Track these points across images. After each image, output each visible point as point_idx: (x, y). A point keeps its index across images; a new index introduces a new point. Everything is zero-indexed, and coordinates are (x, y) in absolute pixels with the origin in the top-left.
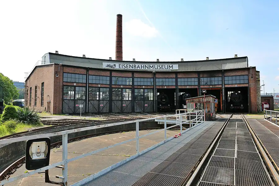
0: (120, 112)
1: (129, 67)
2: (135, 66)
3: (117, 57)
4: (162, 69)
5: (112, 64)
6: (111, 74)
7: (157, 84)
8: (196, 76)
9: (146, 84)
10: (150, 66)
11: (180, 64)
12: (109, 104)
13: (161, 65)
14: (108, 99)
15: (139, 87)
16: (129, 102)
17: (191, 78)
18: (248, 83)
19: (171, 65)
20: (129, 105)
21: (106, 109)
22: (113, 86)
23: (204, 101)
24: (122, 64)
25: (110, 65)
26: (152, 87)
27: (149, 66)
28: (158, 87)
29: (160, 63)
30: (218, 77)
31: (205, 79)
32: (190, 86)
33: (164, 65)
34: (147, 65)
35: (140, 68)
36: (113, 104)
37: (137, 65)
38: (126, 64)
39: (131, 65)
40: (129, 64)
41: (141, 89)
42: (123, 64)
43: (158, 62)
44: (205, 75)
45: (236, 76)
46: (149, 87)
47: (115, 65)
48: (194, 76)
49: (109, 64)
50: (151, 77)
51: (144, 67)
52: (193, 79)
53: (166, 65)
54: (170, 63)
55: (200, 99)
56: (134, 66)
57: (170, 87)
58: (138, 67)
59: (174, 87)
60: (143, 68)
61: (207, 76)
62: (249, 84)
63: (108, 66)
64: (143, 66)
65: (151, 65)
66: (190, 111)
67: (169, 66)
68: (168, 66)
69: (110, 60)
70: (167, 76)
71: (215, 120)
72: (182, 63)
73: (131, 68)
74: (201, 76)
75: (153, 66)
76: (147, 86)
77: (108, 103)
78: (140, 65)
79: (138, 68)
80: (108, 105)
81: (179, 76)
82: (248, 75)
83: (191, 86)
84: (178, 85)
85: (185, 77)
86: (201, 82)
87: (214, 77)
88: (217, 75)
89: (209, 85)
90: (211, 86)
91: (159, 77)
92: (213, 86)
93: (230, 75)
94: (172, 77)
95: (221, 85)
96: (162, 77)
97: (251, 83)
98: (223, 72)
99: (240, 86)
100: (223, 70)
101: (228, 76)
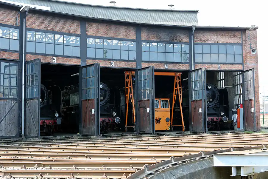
7: (30, 48)
8: (133, 35)
17: (120, 40)
18: (242, 64)
30: (181, 43)
32: (116, 60)
44: (153, 37)
45: (218, 44)
46: (6, 56)
48: (128, 37)
50: (12, 23)
52: (124, 44)
57: (67, 62)
61: (156, 39)
62: (244, 64)
74: (143, 37)
76: (0, 51)
81: (90, 31)
82: (241, 45)
83: (120, 60)
84: (88, 57)
85: (105, 36)
86: (143, 53)
87: (174, 43)
88: (179, 40)
89: (161, 62)
90: (166, 66)
91: (36, 27)
92: (171, 65)
93: (206, 42)
94: (72, 32)
95: (188, 65)
96: (45, 29)
97: (248, 63)
98: (193, 31)
99: (227, 69)
100: (194, 28)
101: (202, 44)
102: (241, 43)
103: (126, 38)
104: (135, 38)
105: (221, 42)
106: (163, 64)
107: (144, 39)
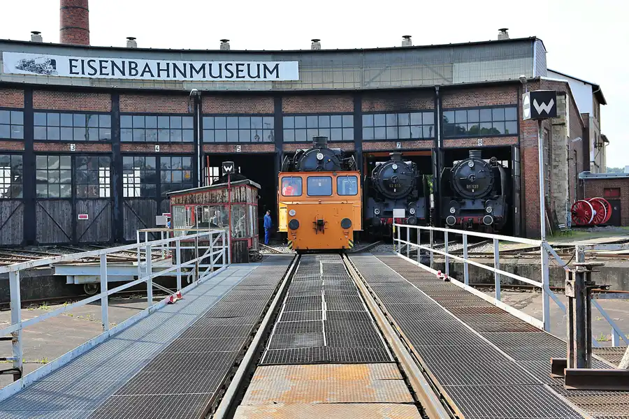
0: (67, 244)
1: (109, 70)
2: (133, 65)
3: (66, 29)
4: (238, 77)
5: (40, 58)
6: (28, 101)
7: (208, 137)
8: (349, 106)
9: (164, 137)
10: (192, 67)
11: (306, 58)
12: (25, 212)
13: (234, 63)
14: (21, 196)
15: (140, 149)
16: (100, 204)
17: (330, 114)
18: (518, 135)
19: (271, 65)
20: (103, 215)
21: (13, 235)
22: (37, 147)
23: (227, 199)
24: (80, 59)
25: (33, 62)
26: (189, 149)
27: (188, 67)
28: (211, 150)
29: (231, 56)
30: (422, 111)
31: (380, 118)
33: (246, 63)
34: (180, 64)
35: (155, 73)
36: (39, 214)
37: (141, 63)
38: (97, 60)
39: (118, 62)
40: (109, 60)
41: (146, 154)
42: (86, 60)
43: (225, 52)
44: (379, 106)
45: (479, 108)
46: (177, 149)
47: (53, 63)
48: (342, 109)
49: (28, 56)
50: (184, 111)
51: (168, 70)
52: (336, 120)
53: (254, 65)
54: (270, 57)
55: (214, 193)
56: (131, 69)
57: (256, 149)
58: (144, 71)
59: (270, 149)
60: (164, 74)
61: (383, 109)
62: (521, 136)
63: (25, 65)
64: (163, 66)
65: (198, 65)
66: (182, 233)
67: (265, 67)
68: (262, 68)
69: (36, 44)
70: (243, 107)
71: (258, 259)
72: (313, 56)
73: (118, 75)
74: (365, 107)
75: (203, 67)
76: (170, 144)
77: (22, 208)
78: (153, 64)
79: (147, 76)
80: (20, 218)
81: (288, 107)
82: (517, 106)
83: (330, 142)
84: (284, 141)
85: (309, 111)
86: (364, 130)
87: (410, 111)
88: (419, 106)
89: (391, 141)
90: (398, 145)
91: (216, 111)
92: (407, 143)
93: (461, 106)
94: (261, 112)
95: (432, 141)
96: (227, 112)
97: (525, 134)
98: (437, 93)
99: (493, 144)
100: (437, 89)
101: (455, 109)
102: (516, 103)
103: (338, 111)
104: (352, 111)
105: (483, 105)
106: (394, 143)
107: (364, 110)
